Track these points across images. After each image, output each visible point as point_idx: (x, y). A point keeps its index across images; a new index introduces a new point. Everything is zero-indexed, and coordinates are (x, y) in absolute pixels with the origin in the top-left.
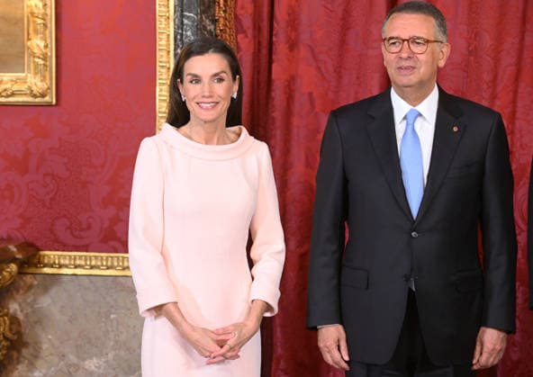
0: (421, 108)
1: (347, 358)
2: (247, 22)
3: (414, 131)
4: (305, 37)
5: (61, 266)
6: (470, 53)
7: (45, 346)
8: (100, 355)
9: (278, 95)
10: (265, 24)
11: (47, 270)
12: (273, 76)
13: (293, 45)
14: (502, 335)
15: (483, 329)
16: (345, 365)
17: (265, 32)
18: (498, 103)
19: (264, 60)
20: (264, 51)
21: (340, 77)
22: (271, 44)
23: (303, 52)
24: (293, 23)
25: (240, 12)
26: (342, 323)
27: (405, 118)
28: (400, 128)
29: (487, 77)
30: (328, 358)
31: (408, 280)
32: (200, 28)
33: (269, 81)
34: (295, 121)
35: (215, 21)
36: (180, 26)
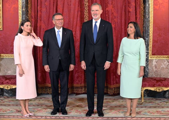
0: (60, 30)
1: (49, 70)
2: (33, 17)
3: (59, 34)
4: (43, 19)
5: (4, 56)
6: (69, 22)
7: (1, 69)
8: (10, 71)
9: (38, 28)
10: (36, 17)
11: (1, 57)
12: (38, 25)
13: (41, 20)
14: (74, 65)
15: (71, 65)
16: (49, 71)
17: (36, 18)
18: (73, 29)
19: (36, 23)
20: (36, 21)
21: (48, 25)
22: (37, 20)
23: (42, 21)
24: (41, 17)
25: (32, 15)
26: (48, 65)
27: (57, 32)
28: (57, 33)
29: (72, 25)
30: (46, 70)
31: (59, 57)
32: (26, 18)
33: (37, 26)
34: (41, 33)
35: (28, 17)
36: (22, 17)
